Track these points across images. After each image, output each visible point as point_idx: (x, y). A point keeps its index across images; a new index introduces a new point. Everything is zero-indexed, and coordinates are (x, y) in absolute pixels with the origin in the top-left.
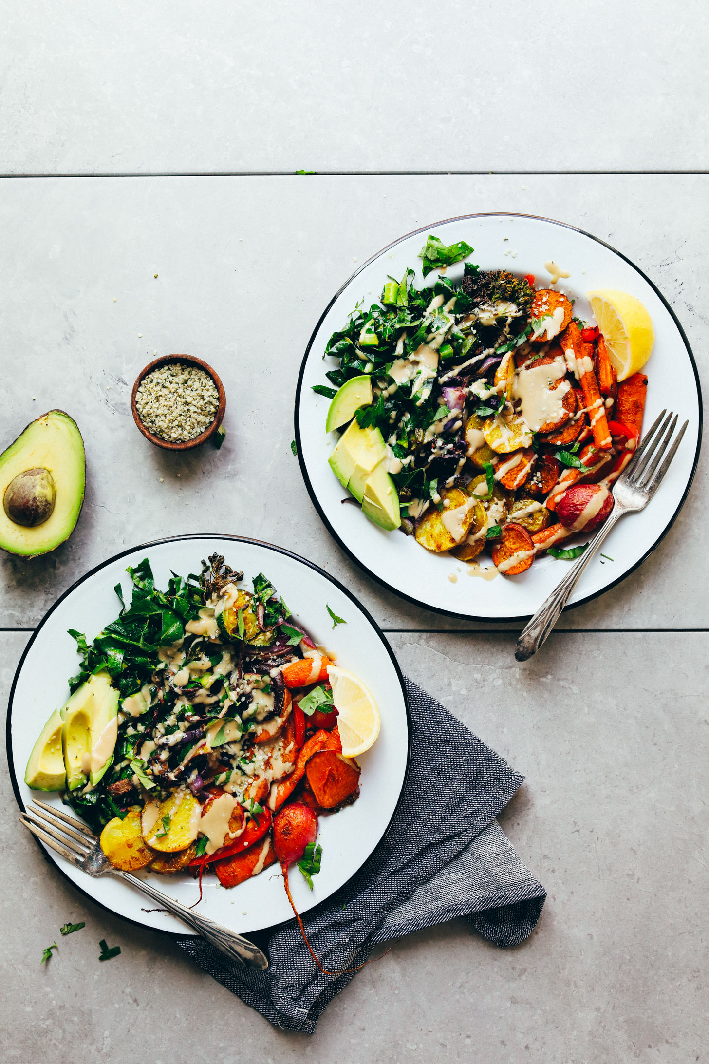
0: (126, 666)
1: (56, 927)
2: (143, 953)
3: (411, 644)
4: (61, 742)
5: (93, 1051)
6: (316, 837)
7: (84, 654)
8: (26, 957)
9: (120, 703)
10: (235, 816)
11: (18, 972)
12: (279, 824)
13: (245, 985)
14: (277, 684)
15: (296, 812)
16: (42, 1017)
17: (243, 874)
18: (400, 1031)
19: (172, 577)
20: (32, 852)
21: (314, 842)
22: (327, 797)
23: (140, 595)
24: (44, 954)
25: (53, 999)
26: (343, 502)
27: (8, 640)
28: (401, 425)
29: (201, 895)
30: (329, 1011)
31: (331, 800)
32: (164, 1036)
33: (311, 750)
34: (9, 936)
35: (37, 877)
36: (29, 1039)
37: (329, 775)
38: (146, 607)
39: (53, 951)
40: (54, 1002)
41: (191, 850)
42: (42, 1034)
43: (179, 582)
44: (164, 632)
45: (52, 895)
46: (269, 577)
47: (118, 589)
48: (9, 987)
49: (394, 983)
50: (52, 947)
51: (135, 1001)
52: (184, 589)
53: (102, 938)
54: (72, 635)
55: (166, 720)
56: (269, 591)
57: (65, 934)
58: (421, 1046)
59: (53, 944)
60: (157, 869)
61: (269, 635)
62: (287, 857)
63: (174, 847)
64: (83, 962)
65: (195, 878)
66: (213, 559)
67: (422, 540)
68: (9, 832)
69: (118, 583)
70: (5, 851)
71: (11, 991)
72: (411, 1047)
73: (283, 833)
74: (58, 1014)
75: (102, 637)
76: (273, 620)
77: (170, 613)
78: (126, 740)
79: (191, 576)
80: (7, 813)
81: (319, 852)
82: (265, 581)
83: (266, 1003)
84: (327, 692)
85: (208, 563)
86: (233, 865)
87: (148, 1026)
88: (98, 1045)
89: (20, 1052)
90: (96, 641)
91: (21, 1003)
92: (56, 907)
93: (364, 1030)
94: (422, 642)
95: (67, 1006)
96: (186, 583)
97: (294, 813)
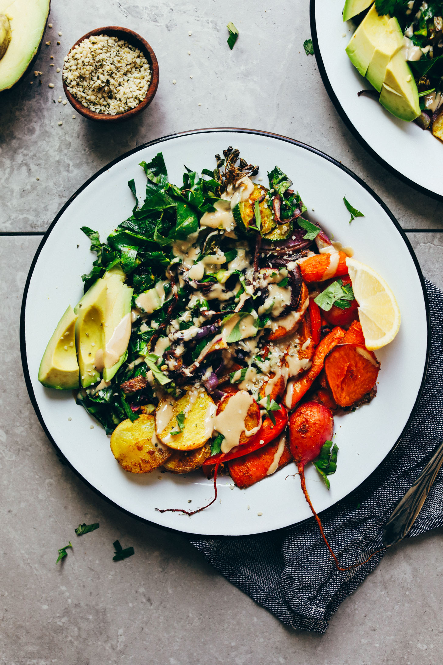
0: (140, 262)
1: (70, 528)
2: (156, 553)
3: (425, 244)
4: (74, 339)
5: (107, 648)
6: (332, 436)
7: (98, 251)
8: (42, 556)
9: (133, 299)
10: (252, 414)
11: (34, 570)
12: (295, 422)
13: (257, 586)
14: (295, 277)
15: (313, 410)
16: (58, 615)
17: (258, 473)
18: (411, 631)
19: (186, 172)
20: (47, 454)
21: (331, 440)
22: (344, 395)
23: (154, 190)
24: (60, 553)
25: (68, 598)
26: (359, 94)
27: (23, 244)
28: (419, 15)
29: (216, 494)
30: (340, 611)
31: (348, 398)
32: (177, 634)
33: (328, 347)
34: (25, 536)
35: (52, 478)
36: (46, 635)
37: (347, 371)
38: (160, 200)
39: (68, 551)
40: (70, 601)
41: (206, 448)
42: (59, 631)
43: (193, 177)
44: (179, 225)
45: (67, 497)
46: (285, 170)
47: (131, 184)
48: (26, 585)
49: (406, 584)
50: (67, 548)
51: (149, 600)
52: (199, 184)
53: (116, 539)
54: (86, 233)
55: (181, 316)
56: (285, 184)
57: (79, 535)
58: (432, 646)
59: (68, 544)
60: (171, 468)
61: (285, 228)
62: (303, 456)
63: (189, 445)
64: (97, 562)
65: (209, 479)
66: (227, 153)
67: (438, 134)
68: (24, 434)
69: (132, 179)
70: (20, 453)
71: (28, 589)
72: (421, 648)
73: (300, 431)
74: (73, 612)
75: (115, 234)
76: (290, 213)
77: (185, 206)
78: (140, 337)
79: (205, 172)
80: (23, 416)
81: (336, 450)
82: (281, 174)
83: (278, 603)
84: (344, 287)
85: (222, 157)
86: (248, 464)
87: (161, 625)
88: (113, 643)
89: (37, 648)
90: (109, 239)
91: (38, 601)
92: (70, 508)
93: (375, 630)
94: (436, 241)
95: (82, 604)
96: (200, 179)
97: (311, 411)
